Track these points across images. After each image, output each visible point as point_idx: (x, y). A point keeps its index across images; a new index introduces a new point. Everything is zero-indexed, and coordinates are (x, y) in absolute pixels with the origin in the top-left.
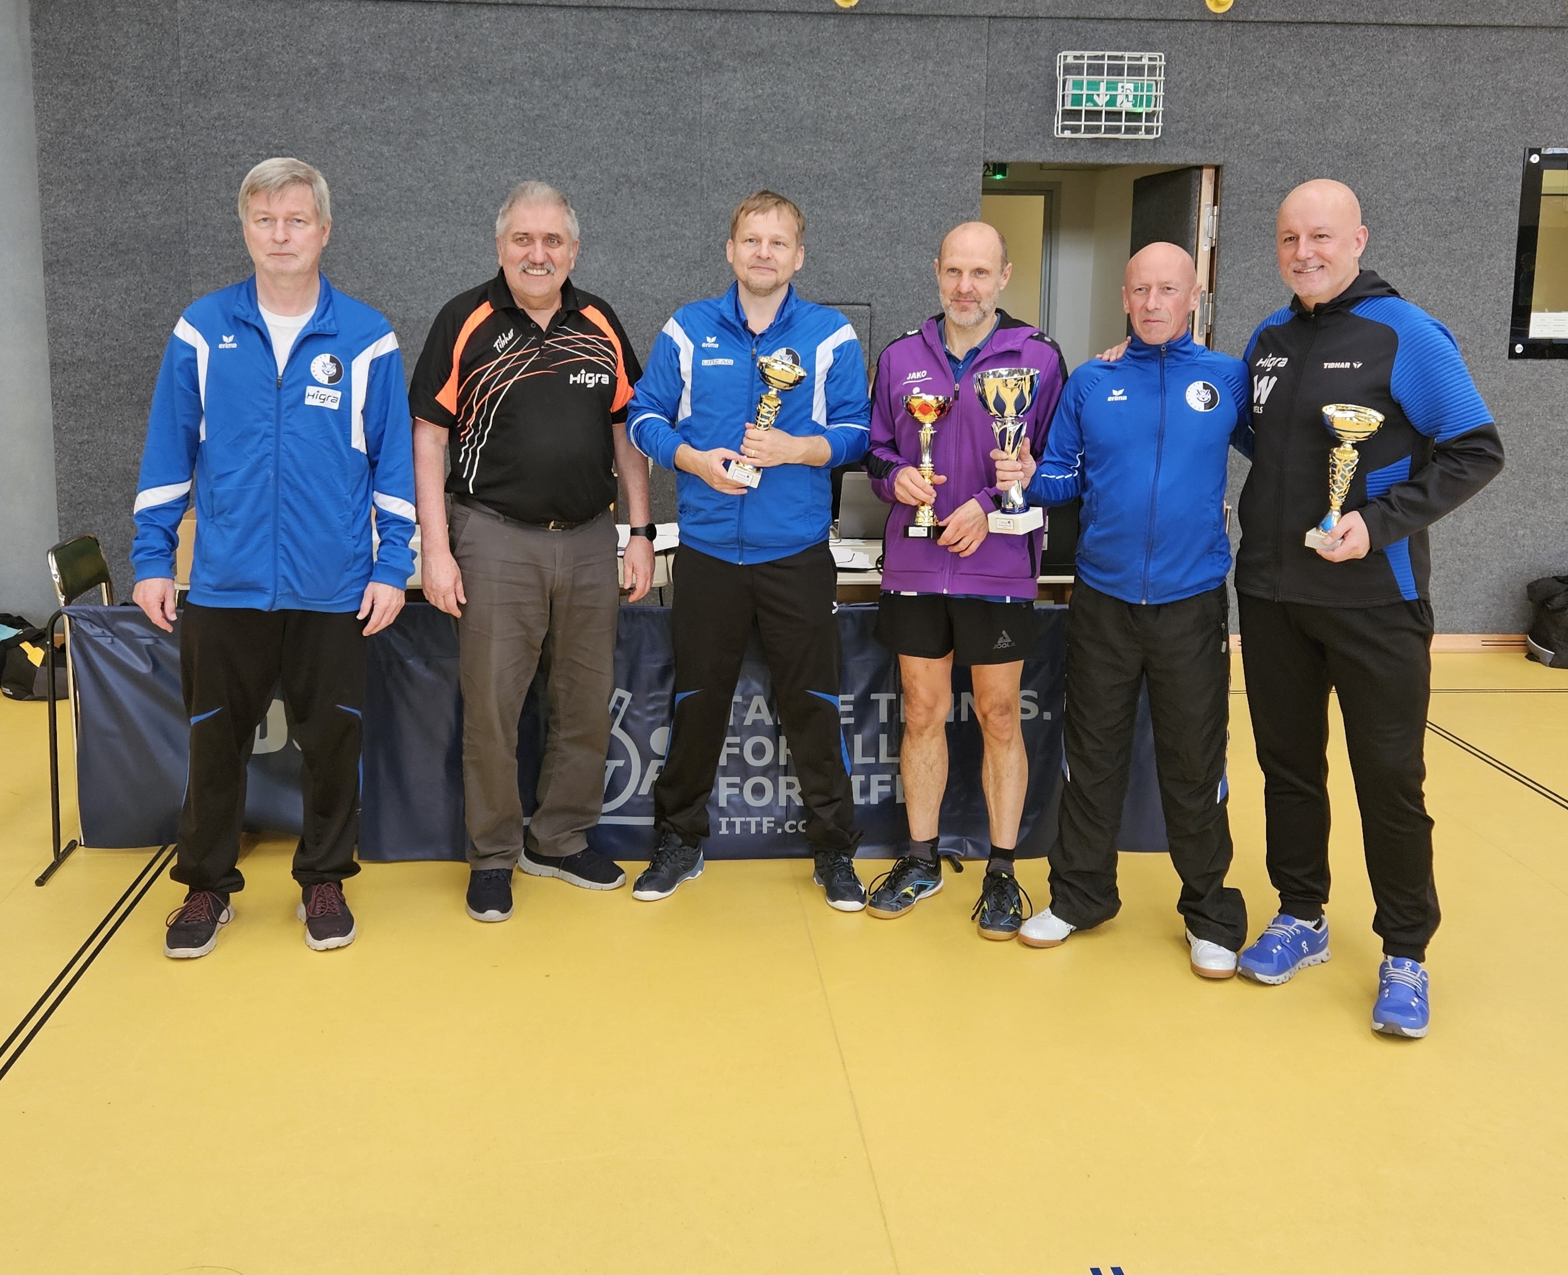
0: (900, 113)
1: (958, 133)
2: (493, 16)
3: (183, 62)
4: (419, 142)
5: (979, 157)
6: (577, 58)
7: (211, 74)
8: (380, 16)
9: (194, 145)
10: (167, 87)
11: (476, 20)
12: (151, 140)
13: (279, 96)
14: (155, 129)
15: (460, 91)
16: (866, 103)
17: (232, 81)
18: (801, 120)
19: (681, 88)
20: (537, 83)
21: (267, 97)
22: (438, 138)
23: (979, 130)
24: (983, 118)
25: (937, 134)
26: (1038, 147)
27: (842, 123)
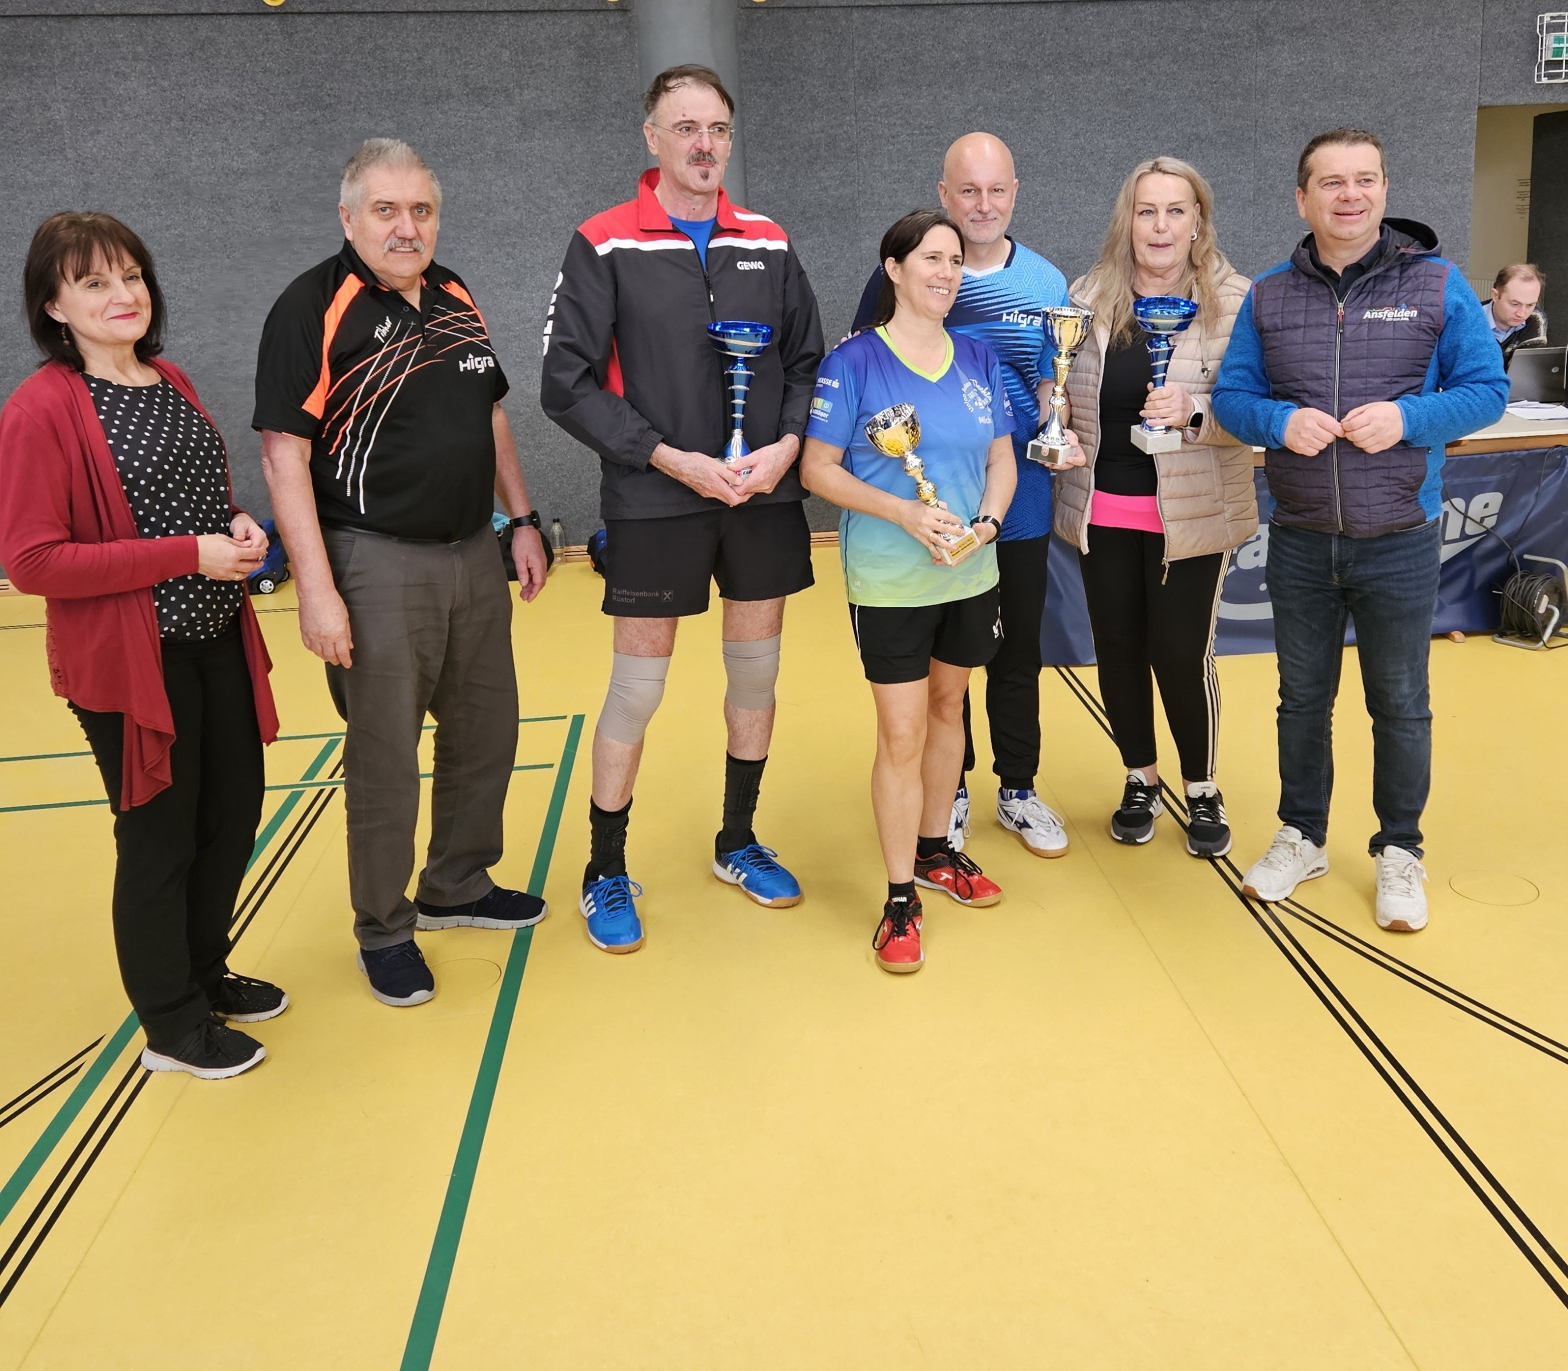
0: (1412, 71)
1: (1459, 83)
2: (1096, 10)
3: (856, 63)
4: (1036, 117)
5: (1474, 103)
6: (1159, 41)
7: (877, 72)
8: (1007, 16)
9: (864, 130)
10: (844, 83)
11: (1082, 15)
12: (832, 128)
13: (929, 85)
14: (834, 118)
15: (1068, 73)
16: (1386, 64)
17: (893, 75)
18: (1334, 81)
19: (1240, 60)
20: (1129, 62)
21: (919, 87)
22: (1051, 113)
23: (1476, 80)
24: (1479, 71)
25: (1442, 86)
26: (1521, 92)
27: (1367, 81)
